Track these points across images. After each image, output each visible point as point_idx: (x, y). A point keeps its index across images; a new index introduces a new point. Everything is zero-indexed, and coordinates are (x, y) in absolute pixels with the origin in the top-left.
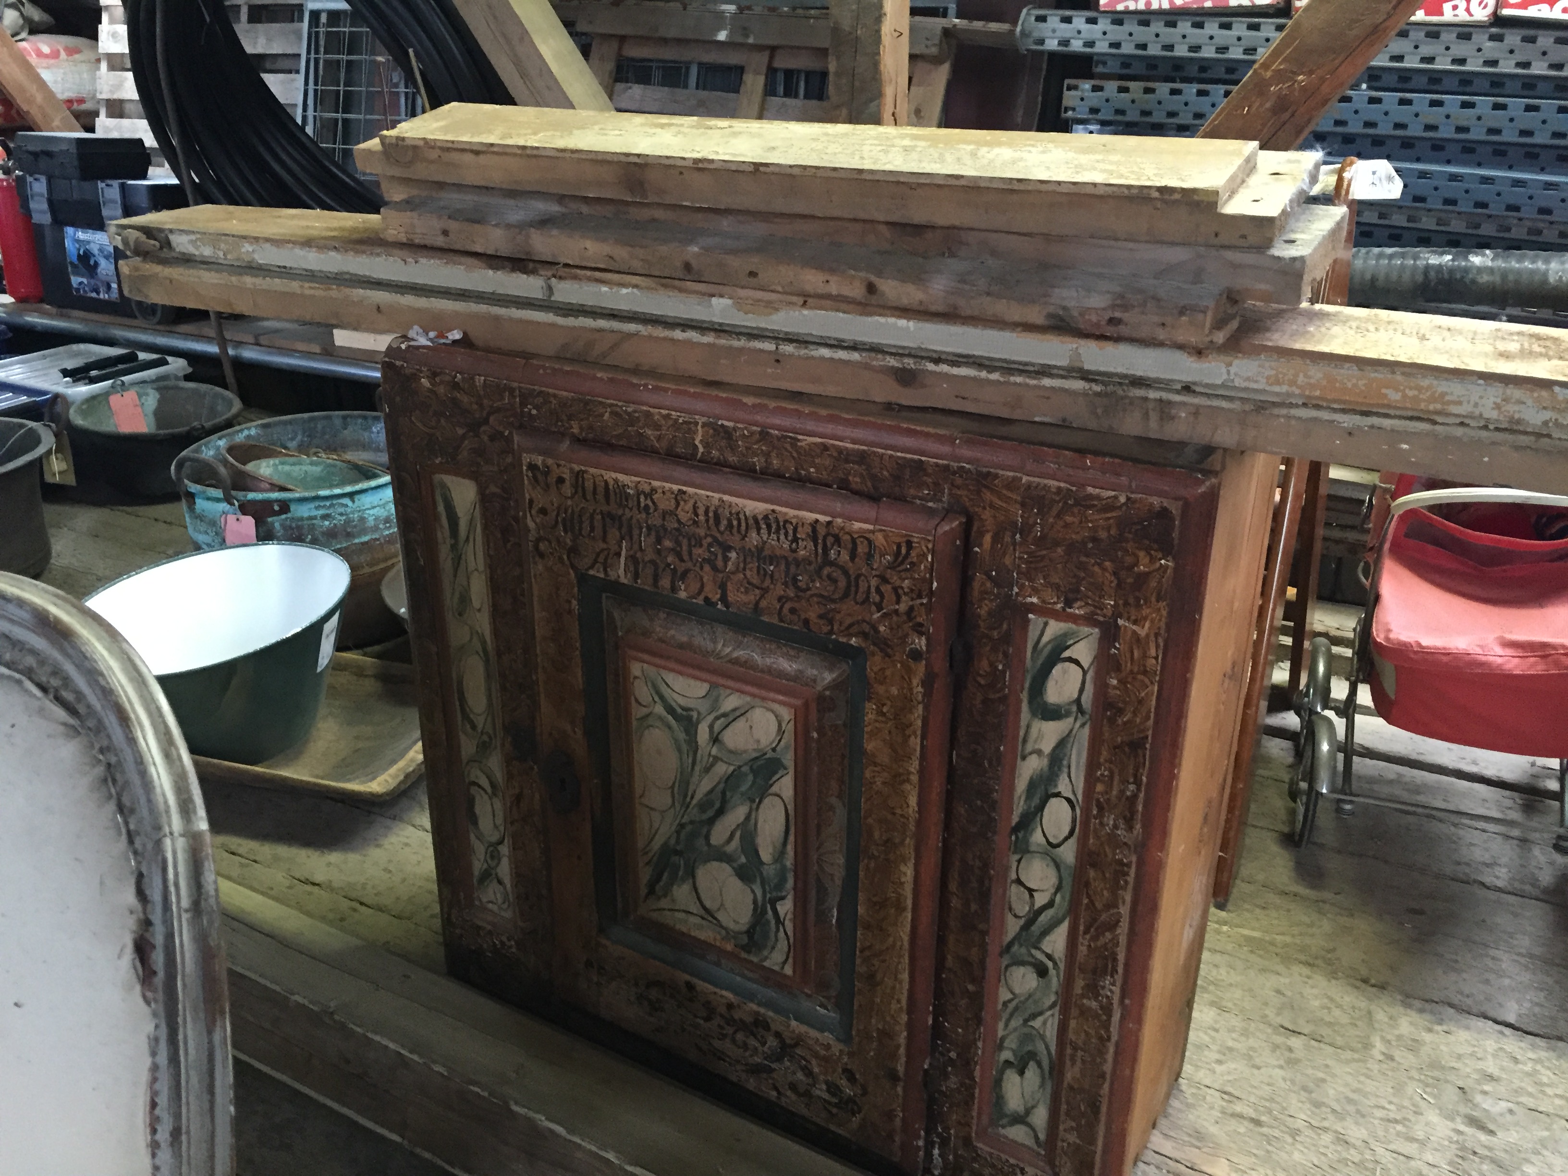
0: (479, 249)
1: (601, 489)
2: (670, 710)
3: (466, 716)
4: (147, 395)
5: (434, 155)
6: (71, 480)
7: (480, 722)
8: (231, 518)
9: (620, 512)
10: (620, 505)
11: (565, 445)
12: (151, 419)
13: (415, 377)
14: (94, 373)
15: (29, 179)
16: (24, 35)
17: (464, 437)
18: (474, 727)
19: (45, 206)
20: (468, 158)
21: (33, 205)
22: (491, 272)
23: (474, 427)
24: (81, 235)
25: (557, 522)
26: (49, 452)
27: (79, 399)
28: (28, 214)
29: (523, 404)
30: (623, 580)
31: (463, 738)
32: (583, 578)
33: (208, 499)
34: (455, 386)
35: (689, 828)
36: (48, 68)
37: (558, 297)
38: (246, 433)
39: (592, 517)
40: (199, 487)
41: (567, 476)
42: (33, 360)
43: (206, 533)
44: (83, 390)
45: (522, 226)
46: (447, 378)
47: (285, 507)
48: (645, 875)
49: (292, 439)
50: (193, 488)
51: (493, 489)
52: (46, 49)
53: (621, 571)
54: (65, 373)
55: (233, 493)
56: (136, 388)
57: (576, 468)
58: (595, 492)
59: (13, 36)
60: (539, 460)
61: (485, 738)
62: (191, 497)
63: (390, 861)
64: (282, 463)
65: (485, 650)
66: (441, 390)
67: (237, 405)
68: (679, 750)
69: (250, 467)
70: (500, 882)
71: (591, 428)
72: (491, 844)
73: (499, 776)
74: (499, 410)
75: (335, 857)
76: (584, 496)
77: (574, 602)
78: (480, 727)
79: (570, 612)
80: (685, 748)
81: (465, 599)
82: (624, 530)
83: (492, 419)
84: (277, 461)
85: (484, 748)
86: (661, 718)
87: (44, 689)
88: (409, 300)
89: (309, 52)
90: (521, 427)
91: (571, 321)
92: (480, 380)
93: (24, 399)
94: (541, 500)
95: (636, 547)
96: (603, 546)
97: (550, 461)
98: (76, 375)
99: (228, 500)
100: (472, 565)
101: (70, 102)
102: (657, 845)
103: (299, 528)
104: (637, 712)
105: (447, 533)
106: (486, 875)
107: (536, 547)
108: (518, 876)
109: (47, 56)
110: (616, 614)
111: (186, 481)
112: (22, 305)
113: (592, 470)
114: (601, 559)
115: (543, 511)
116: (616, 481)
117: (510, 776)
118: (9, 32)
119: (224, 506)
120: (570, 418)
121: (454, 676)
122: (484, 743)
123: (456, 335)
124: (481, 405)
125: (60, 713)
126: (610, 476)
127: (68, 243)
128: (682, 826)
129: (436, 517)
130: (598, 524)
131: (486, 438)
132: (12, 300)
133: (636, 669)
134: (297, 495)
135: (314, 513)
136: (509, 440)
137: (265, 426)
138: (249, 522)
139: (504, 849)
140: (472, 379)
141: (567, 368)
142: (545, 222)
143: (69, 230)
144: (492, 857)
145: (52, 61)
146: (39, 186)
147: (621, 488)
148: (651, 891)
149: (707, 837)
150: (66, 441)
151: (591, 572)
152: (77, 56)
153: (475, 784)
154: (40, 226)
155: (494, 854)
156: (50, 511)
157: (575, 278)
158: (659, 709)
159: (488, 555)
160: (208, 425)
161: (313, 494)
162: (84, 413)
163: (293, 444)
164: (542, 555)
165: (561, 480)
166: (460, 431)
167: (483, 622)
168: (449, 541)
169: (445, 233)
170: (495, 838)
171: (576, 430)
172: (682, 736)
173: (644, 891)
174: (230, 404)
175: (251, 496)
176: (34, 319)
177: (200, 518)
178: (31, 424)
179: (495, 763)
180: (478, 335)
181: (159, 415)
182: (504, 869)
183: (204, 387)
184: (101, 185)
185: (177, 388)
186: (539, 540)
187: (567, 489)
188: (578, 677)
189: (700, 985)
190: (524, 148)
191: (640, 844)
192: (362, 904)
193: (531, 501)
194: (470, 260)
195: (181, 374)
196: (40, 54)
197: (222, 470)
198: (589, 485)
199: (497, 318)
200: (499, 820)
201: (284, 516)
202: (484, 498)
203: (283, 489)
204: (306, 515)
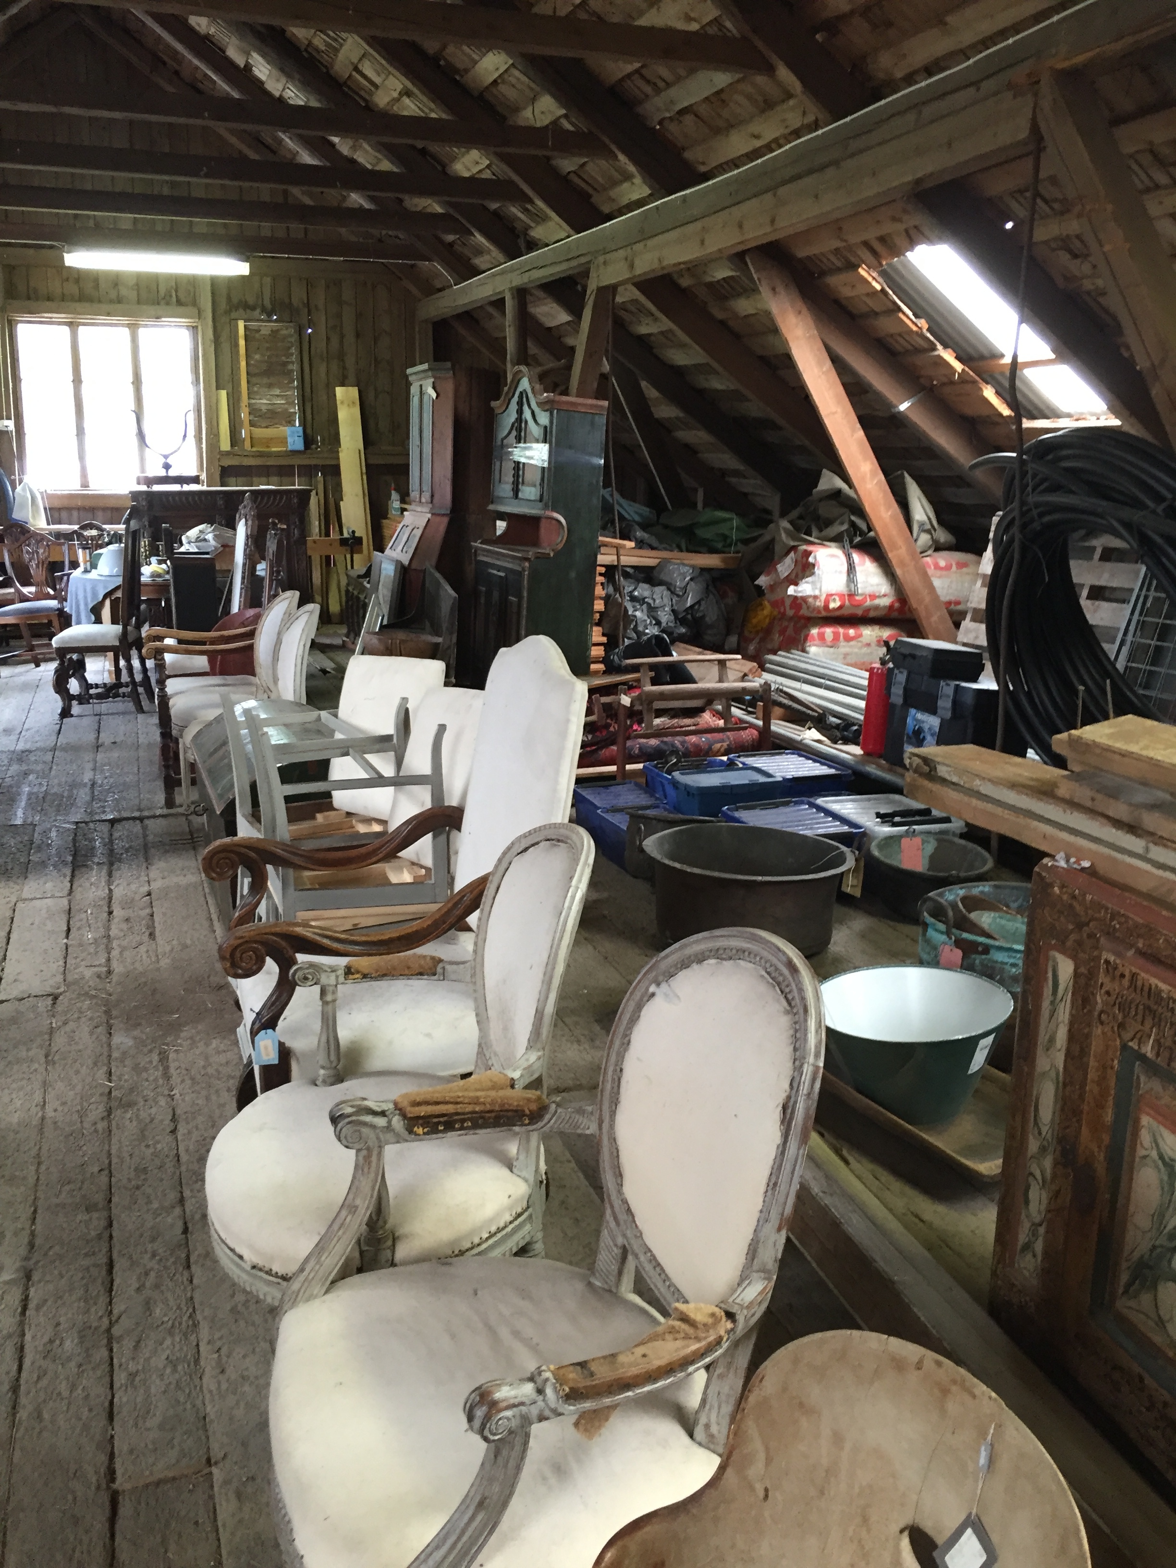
0: (1111, 814)
1: (1146, 989)
2: (1161, 1157)
3: (1036, 1123)
4: (928, 842)
5: (1098, 751)
6: (858, 893)
7: (1044, 1130)
8: (947, 948)
9: (1155, 1007)
10: (1156, 1003)
11: (1130, 953)
12: (926, 862)
13: (1051, 885)
14: (897, 819)
15: (896, 671)
16: (929, 552)
17: (1072, 931)
18: (1040, 1133)
19: (901, 692)
20: (1117, 757)
21: (893, 690)
22: (1114, 830)
23: (1080, 926)
24: (919, 716)
25: (1115, 1004)
26: (849, 870)
27: (882, 836)
28: (888, 695)
29: (1112, 919)
30: (1149, 1055)
31: (1031, 1137)
32: (1124, 1047)
33: (936, 930)
34: (1074, 897)
35: (1159, 1250)
36: (940, 577)
37: (1151, 855)
38: (981, 888)
39: (1137, 1006)
40: (932, 920)
41: (1127, 974)
42: (861, 800)
43: (929, 953)
44: (887, 830)
45: (1138, 806)
46: (1070, 891)
47: (986, 950)
48: (1124, 1278)
49: (1015, 901)
50: (929, 920)
51: (1083, 970)
52: (942, 563)
53: (1149, 1048)
54: (878, 815)
55: (954, 930)
56: (922, 836)
57: (1134, 970)
58: (1142, 989)
59: (922, 553)
60: (1112, 958)
61: (1045, 1143)
62: (925, 926)
63: (978, 1227)
64: (1001, 918)
65: (1057, 1078)
66: (1065, 897)
67: (990, 864)
68: (1163, 1189)
69: (973, 916)
70: (1034, 1256)
71: (1150, 946)
72: (1033, 1224)
73: (1049, 1172)
74: (1096, 919)
75: (941, 1208)
76: (1135, 991)
77: (1116, 1062)
78: (1044, 1134)
79: (1112, 1068)
80: (1166, 1189)
81: (1052, 1040)
82: (1156, 1020)
83: (1091, 924)
84: (997, 914)
85: (1043, 1149)
86: (1154, 1161)
87: (782, 992)
88: (1064, 835)
89: (1141, 589)
90: (1108, 933)
91: (1160, 873)
92: (1089, 897)
93: (846, 828)
94: (1108, 986)
95: (1161, 1034)
96: (1140, 1027)
97: (1118, 961)
98: (885, 818)
99: (948, 933)
100: (1060, 1019)
101: (949, 603)
102: (1136, 1255)
103: (993, 968)
104: (1141, 1152)
105: (1050, 992)
106: (1027, 1247)
107: (1100, 1015)
108: (1046, 1254)
109: (941, 569)
110: (1143, 1078)
111: (925, 914)
112: (866, 758)
113: (1143, 974)
114: (1138, 1036)
115: (1108, 993)
116: (1157, 986)
117: (1054, 1176)
118: (919, 550)
119: (944, 938)
120: (1139, 936)
121: (1035, 1093)
122: (1044, 1147)
123: (1086, 864)
124: (1087, 914)
125: (785, 1004)
126: (1154, 981)
127: (909, 720)
128: (1154, 1247)
129: (1046, 979)
130: (1140, 1012)
131: (1085, 936)
132: (862, 752)
133: (1145, 1120)
134: (997, 943)
135: (1006, 960)
136: (1098, 940)
137: (996, 887)
138: (959, 953)
139: (1042, 1230)
140: (1084, 895)
141: (1145, 903)
142: (1154, 807)
143: (913, 711)
144: (1033, 1235)
145: (944, 573)
146: (901, 677)
147: (1159, 992)
148: (1126, 1292)
149: (1170, 1262)
150: (862, 864)
151: (1131, 1044)
152: (965, 570)
153: (1031, 1174)
154: (894, 706)
155: (1034, 1234)
156: (838, 910)
157: (1165, 846)
158: (1154, 1154)
159: (1071, 1015)
160: (963, 874)
161: (1008, 946)
162: (880, 847)
163: (1014, 905)
164: (1102, 1023)
165: (1122, 976)
166: (1071, 927)
167: (1060, 1059)
168: (1051, 998)
169: (1093, 799)
170: (1037, 1220)
171: (1140, 945)
172: (1166, 1178)
173: (1121, 1291)
174: (985, 862)
175: (965, 935)
176: (871, 769)
177: (928, 941)
178: (843, 848)
179: (1048, 1163)
180: (1101, 869)
181: (933, 859)
182: (1039, 1246)
183: (970, 845)
184: (942, 683)
185: (952, 843)
186: (1101, 1012)
187: (1126, 982)
188: (1109, 1116)
189: (1148, 1380)
190: (1152, 759)
191: (1125, 1254)
192: (947, 1246)
193: (1102, 984)
194: (1105, 821)
195: (958, 832)
196: (937, 567)
197: (950, 913)
198: (1139, 983)
199: (1114, 860)
200: (1043, 1207)
201: (984, 957)
202: (1076, 975)
203: (989, 936)
204: (1000, 959)
